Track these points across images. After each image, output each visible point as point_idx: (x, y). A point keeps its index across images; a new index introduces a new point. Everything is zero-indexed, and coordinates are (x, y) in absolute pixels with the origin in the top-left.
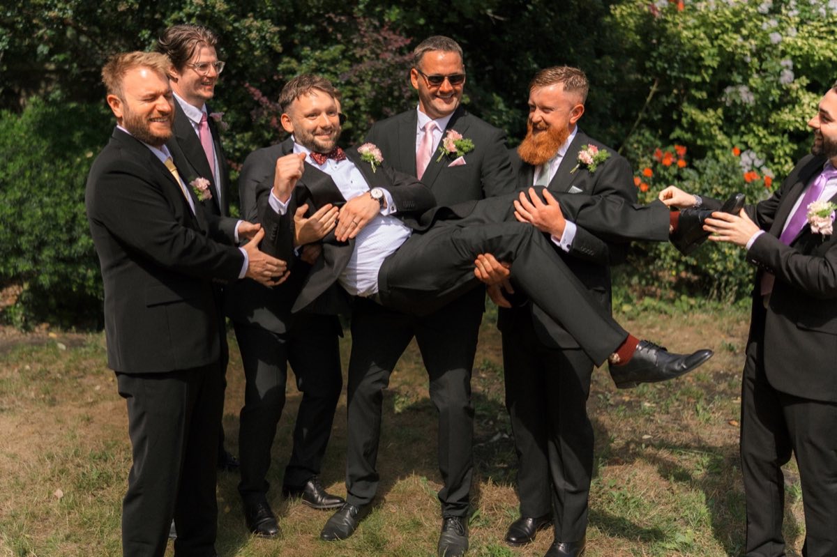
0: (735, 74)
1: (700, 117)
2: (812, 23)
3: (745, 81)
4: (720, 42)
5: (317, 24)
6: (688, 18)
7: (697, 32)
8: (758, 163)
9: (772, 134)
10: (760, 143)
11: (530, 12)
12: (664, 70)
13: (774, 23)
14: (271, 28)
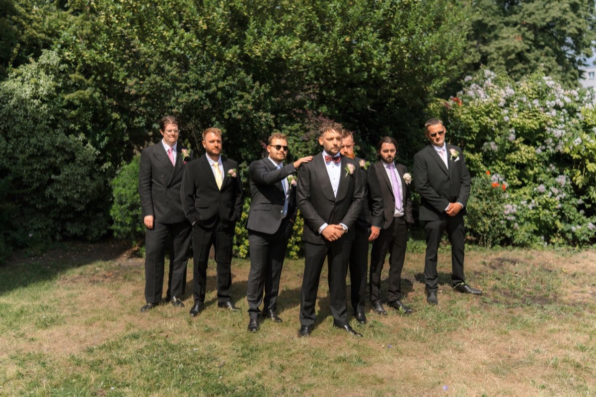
0: (488, 136)
1: (472, 157)
2: (525, 111)
3: (493, 139)
4: (479, 121)
5: (288, 114)
6: (464, 109)
7: (468, 116)
8: (501, 179)
9: (507, 165)
10: (501, 169)
11: (388, 107)
12: (453, 134)
13: (506, 111)
14: (271, 117)
